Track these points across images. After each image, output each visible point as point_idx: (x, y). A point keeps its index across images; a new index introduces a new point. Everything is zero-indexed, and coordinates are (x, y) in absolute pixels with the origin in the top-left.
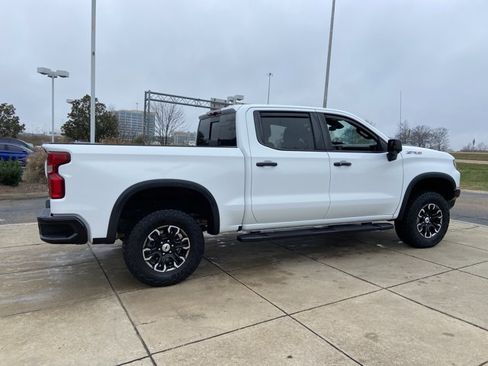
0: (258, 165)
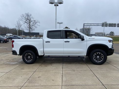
0: (46, 42)
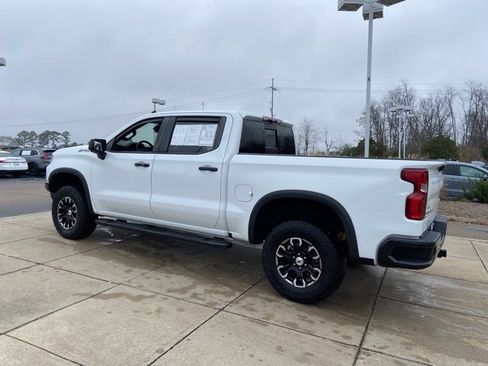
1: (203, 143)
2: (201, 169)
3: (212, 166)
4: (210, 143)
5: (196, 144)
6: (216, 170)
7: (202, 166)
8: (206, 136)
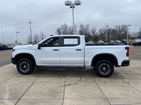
1: (74, 43)
2: (76, 50)
3: (80, 49)
4: (77, 43)
5: (72, 44)
6: (81, 50)
7: (77, 49)
8: (75, 41)
